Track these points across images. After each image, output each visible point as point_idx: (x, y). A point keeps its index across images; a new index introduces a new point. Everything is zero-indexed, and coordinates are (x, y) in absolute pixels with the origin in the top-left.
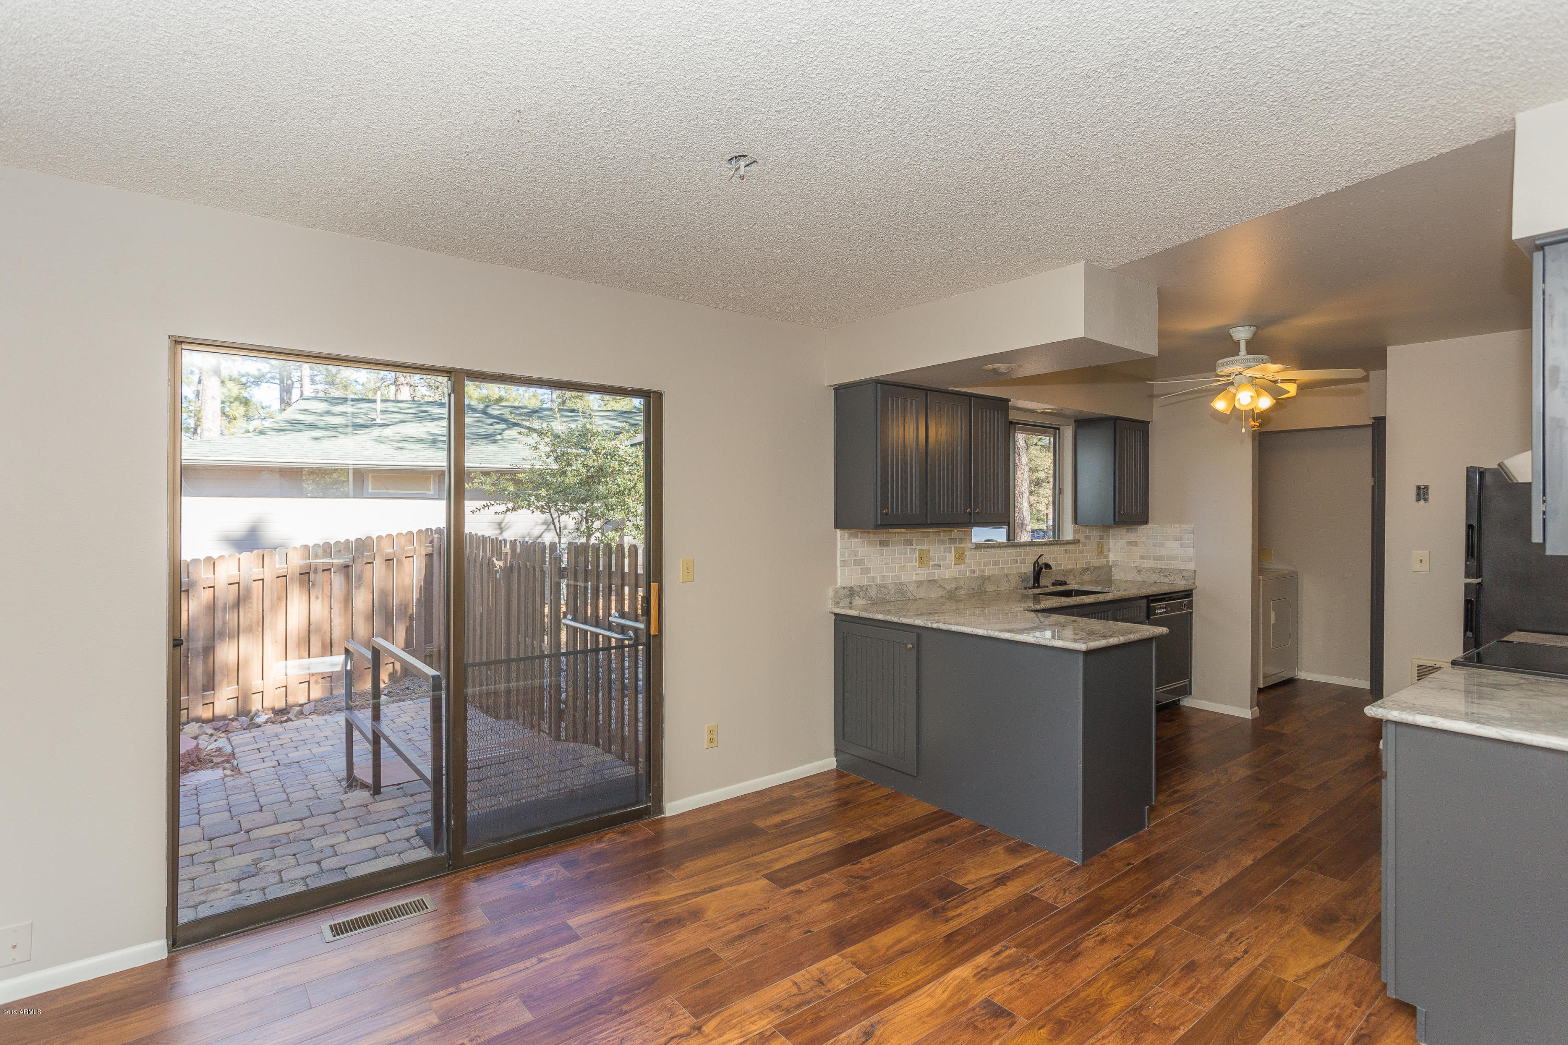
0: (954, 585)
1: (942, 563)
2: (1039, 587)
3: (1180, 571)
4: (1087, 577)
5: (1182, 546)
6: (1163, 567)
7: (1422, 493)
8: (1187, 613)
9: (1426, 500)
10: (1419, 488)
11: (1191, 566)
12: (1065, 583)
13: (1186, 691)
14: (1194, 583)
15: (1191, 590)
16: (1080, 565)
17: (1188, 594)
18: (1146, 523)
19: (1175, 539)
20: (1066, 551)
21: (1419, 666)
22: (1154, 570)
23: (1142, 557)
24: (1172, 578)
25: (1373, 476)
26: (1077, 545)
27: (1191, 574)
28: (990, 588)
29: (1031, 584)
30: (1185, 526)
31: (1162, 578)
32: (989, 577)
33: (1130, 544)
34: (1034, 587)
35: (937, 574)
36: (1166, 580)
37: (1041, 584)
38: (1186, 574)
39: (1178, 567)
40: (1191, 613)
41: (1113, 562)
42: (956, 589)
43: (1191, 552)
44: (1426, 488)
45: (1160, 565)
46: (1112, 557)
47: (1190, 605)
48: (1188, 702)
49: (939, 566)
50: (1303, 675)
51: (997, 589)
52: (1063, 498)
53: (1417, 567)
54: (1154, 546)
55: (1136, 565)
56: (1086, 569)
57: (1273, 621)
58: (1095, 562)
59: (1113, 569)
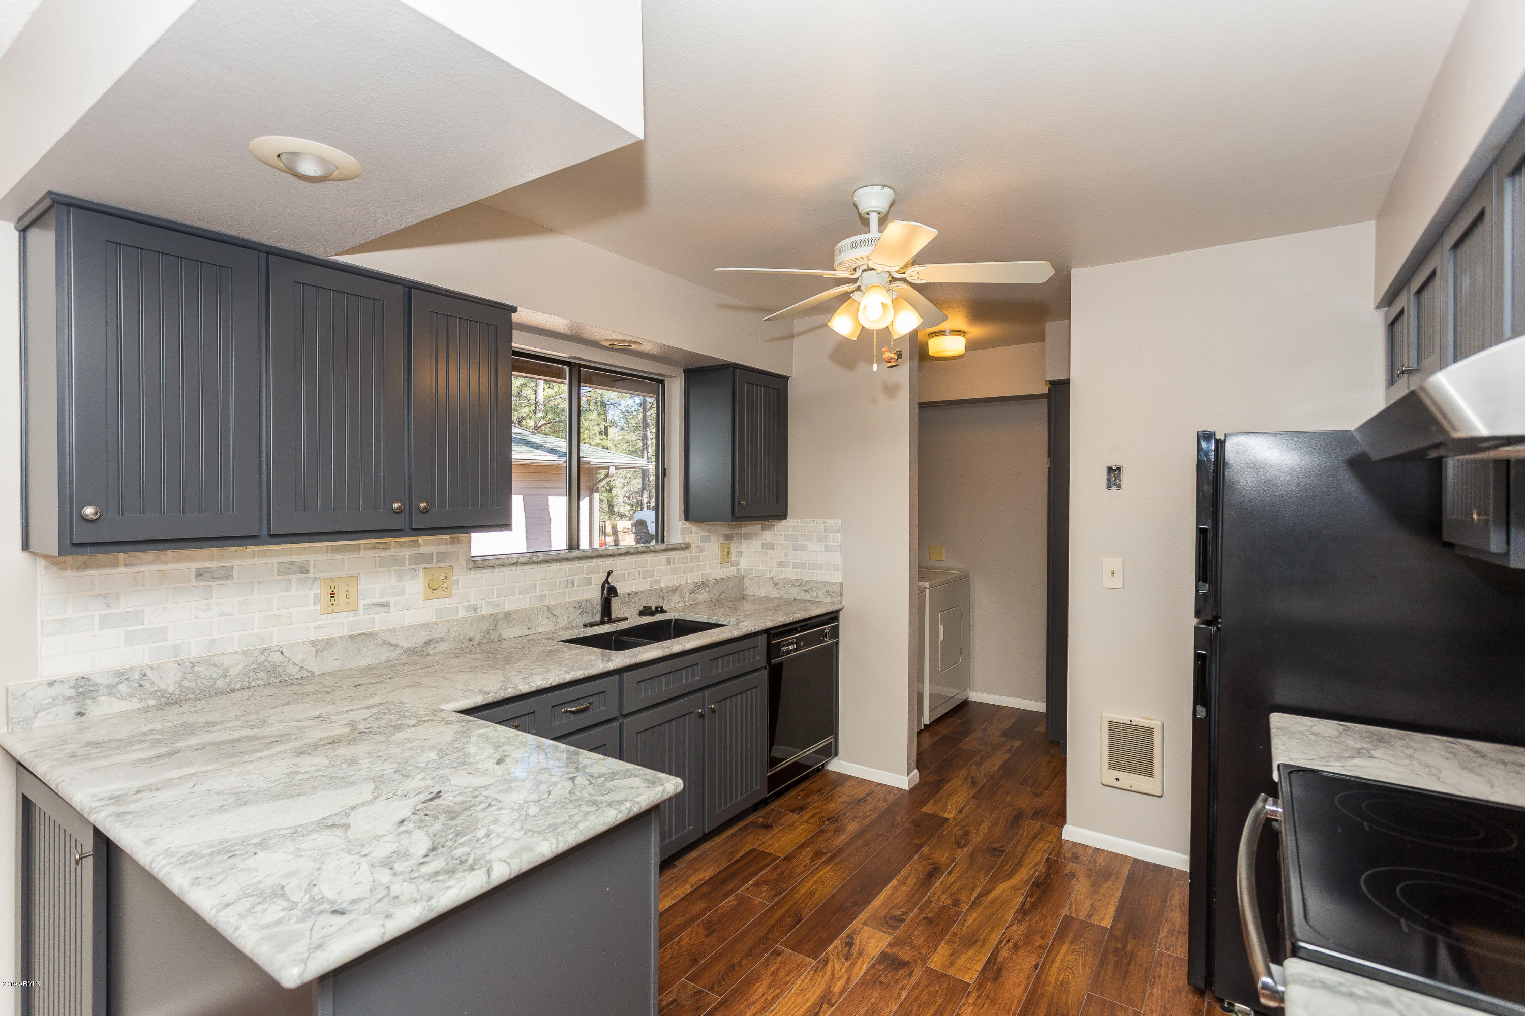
0: (422, 637)
1: (392, 600)
2: (611, 621)
3: (824, 583)
4: (703, 596)
5: (827, 548)
6: (805, 578)
7: (1114, 475)
8: (831, 645)
9: (1119, 487)
10: (1110, 469)
11: (837, 577)
12: (661, 610)
13: (831, 751)
14: (840, 602)
15: (838, 611)
16: (694, 577)
17: (833, 617)
18: (784, 516)
19: (819, 540)
20: (669, 561)
21: (1112, 724)
22: (793, 583)
23: (780, 565)
24: (814, 594)
25: (1049, 456)
26: (687, 551)
27: (836, 588)
28: (509, 633)
29: (598, 618)
30: (830, 522)
31: (803, 593)
32: (507, 615)
33: (765, 545)
34: (602, 623)
35: (379, 622)
36: (807, 597)
37: (614, 616)
38: (832, 589)
39: (822, 579)
40: (837, 643)
41: (745, 571)
42: (427, 643)
43: (837, 557)
44: (1119, 469)
45: (802, 575)
46: (744, 564)
47: (835, 633)
48: (836, 766)
49: (386, 605)
50: (976, 696)
51: (527, 632)
52: (669, 481)
53: (1108, 582)
54: (794, 549)
55: (772, 575)
56: (701, 586)
57: (941, 637)
58: (719, 572)
59: (745, 581)
